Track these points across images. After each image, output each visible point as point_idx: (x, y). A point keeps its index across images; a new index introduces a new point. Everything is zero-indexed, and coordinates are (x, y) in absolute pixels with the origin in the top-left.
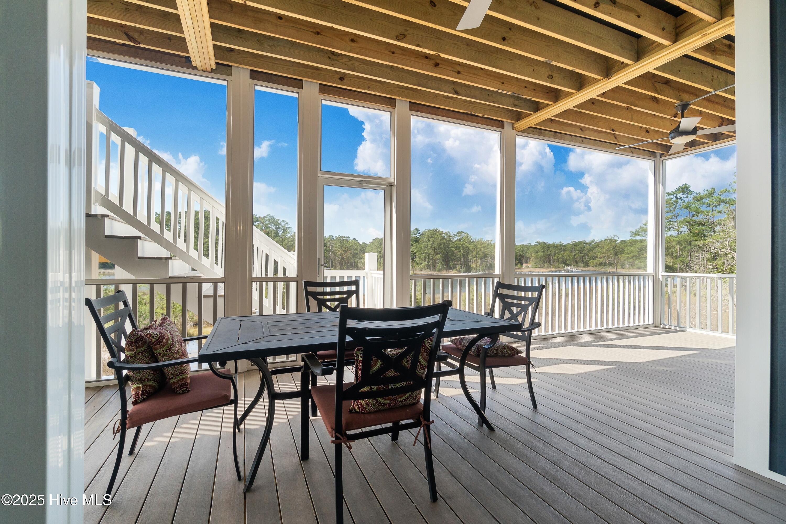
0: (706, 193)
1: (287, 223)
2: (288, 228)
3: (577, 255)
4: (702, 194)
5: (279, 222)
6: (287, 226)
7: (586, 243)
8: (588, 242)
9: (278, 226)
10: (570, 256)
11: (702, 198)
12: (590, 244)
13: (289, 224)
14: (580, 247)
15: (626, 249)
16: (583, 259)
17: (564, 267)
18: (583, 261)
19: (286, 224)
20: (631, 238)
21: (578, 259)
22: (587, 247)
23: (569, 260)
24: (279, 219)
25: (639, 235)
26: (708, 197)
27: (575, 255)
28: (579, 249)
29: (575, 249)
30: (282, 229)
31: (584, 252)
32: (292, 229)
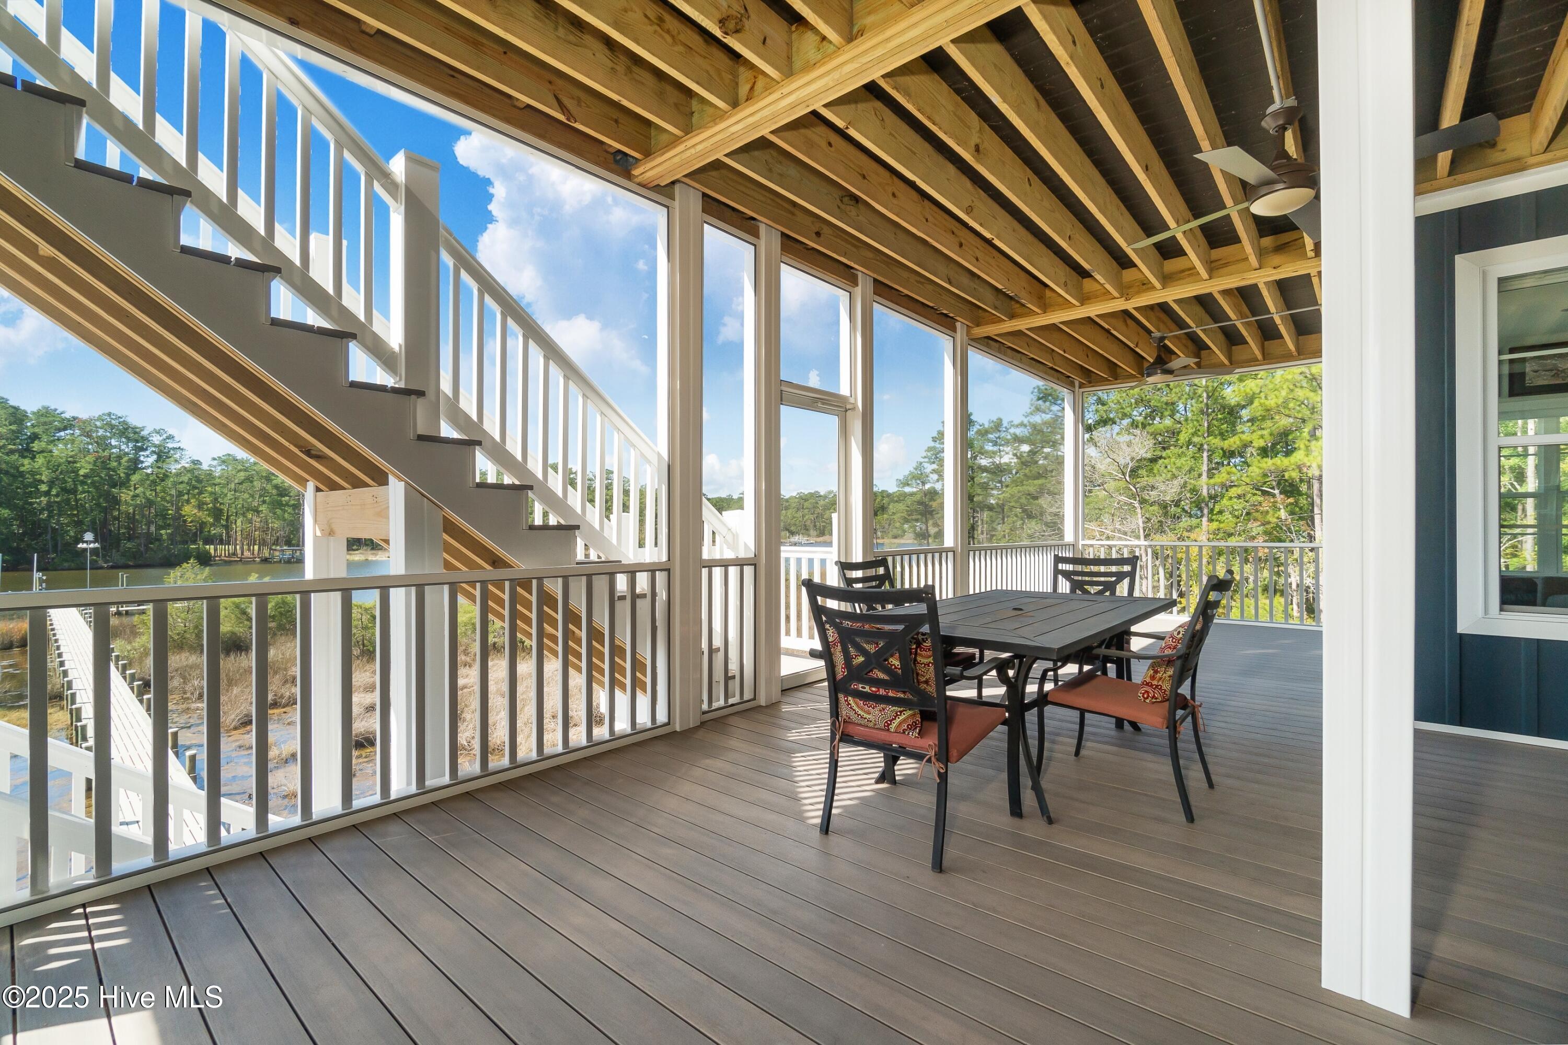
0: (992, 425)
1: (170, 437)
2: (174, 449)
3: (807, 517)
4: (986, 426)
5: (142, 433)
6: (170, 445)
7: (821, 496)
8: (822, 494)
9: (140, 444)
10: (794, 517)
11: (987, 432)
12: (825, 497)
13: (177, 439)
14: (811, 503)
15: (891, 507)
16: (815, 522)
17: (789, 538)
18: (815, 526)
19: (167, 441)
20: (897, 489)
21: (808, 523)
22: (822, 503)
23: (795, 525)
24: (144, 427)
25: (908, 485)
26: (994, 432)
27: (803, 516)
28: (810, 506)
29: (803, 505)
30: (154, 452)
31: (819, 511)
32: (186, 453)
